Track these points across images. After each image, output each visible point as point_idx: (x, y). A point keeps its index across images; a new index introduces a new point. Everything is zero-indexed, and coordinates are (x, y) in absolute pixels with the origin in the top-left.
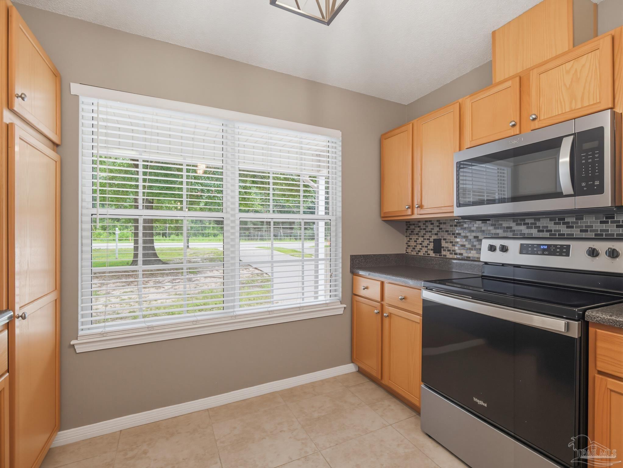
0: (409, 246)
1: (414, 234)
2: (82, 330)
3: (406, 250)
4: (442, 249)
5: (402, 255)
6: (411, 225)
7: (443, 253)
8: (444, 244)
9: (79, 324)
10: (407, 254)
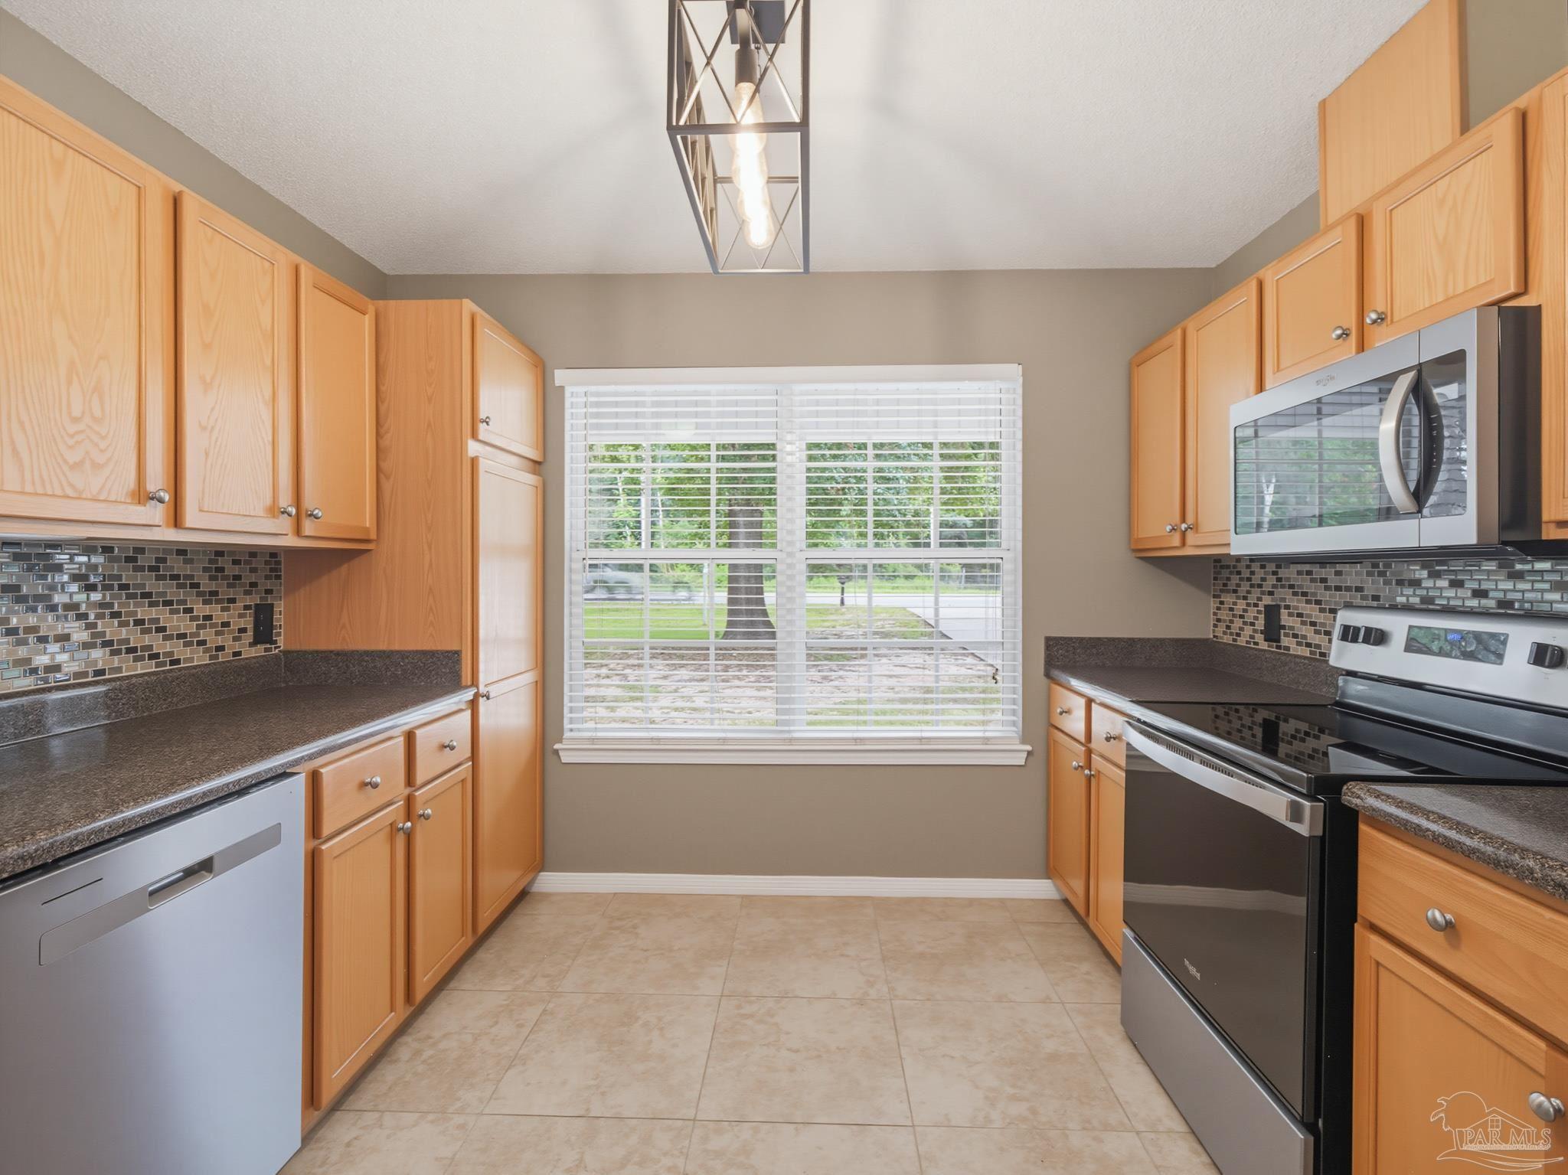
0: (1219, 620)
1: (1228, 591)
2: (571, 730)
3: (1214, 631)
4: (1282, 631)
5: (1204, 642)
6: (1222, 567)
7: (1285, 641)
8: (1285, 619)
9: (566, 721)
10: (1215, 639)
